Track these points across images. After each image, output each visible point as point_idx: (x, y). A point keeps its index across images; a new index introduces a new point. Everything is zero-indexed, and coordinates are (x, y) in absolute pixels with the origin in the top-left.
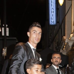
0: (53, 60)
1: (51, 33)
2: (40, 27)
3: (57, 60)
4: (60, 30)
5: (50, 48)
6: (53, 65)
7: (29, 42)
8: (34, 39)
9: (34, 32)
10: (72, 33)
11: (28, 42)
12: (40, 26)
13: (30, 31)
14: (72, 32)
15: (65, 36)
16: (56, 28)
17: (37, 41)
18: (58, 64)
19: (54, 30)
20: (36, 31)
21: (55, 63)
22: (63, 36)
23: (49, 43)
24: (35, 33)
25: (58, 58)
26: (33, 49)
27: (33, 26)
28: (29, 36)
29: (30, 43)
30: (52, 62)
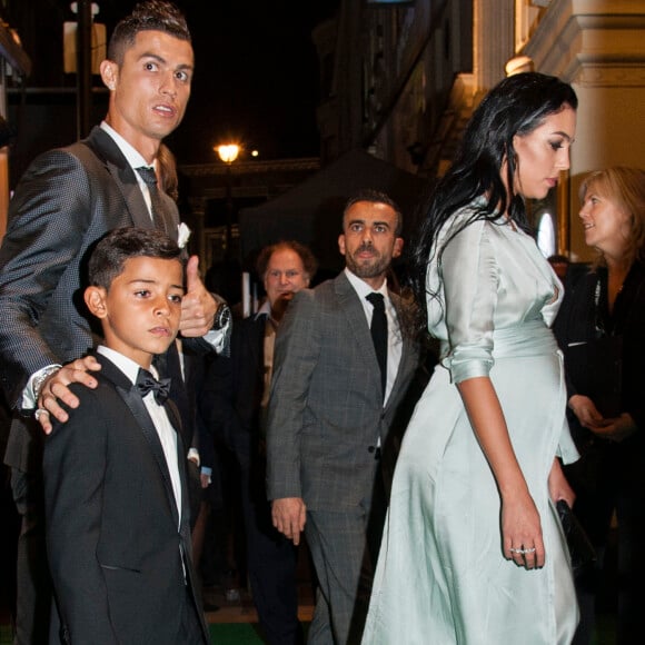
0: (350, 242)
1: (379, 55)
2: (184, 32)
3: (366, 240)
4: (439, 34)
5: (372, 151)
6: (348, 273)
7: (110, 124)
8: (149, 109)
9: (149, 66)
10: (521, 54)
11: (105, 126)
12: (185, 29)
13: (118, 59)
14: (519, 47)
15: (470, 70)
16: (410, 19)
17: (168, 121)
18: (377, 266)
19: (398, 36)
20: (161, 60)
21: (360, 261)
22: (455, 76)
23: (365, 120)
24: (154, 69)
25: (376, 224)
26: (138, 169)
27: (136, 25)
28: (112, 86)
29: (118, 131)
30: (343, 252)
